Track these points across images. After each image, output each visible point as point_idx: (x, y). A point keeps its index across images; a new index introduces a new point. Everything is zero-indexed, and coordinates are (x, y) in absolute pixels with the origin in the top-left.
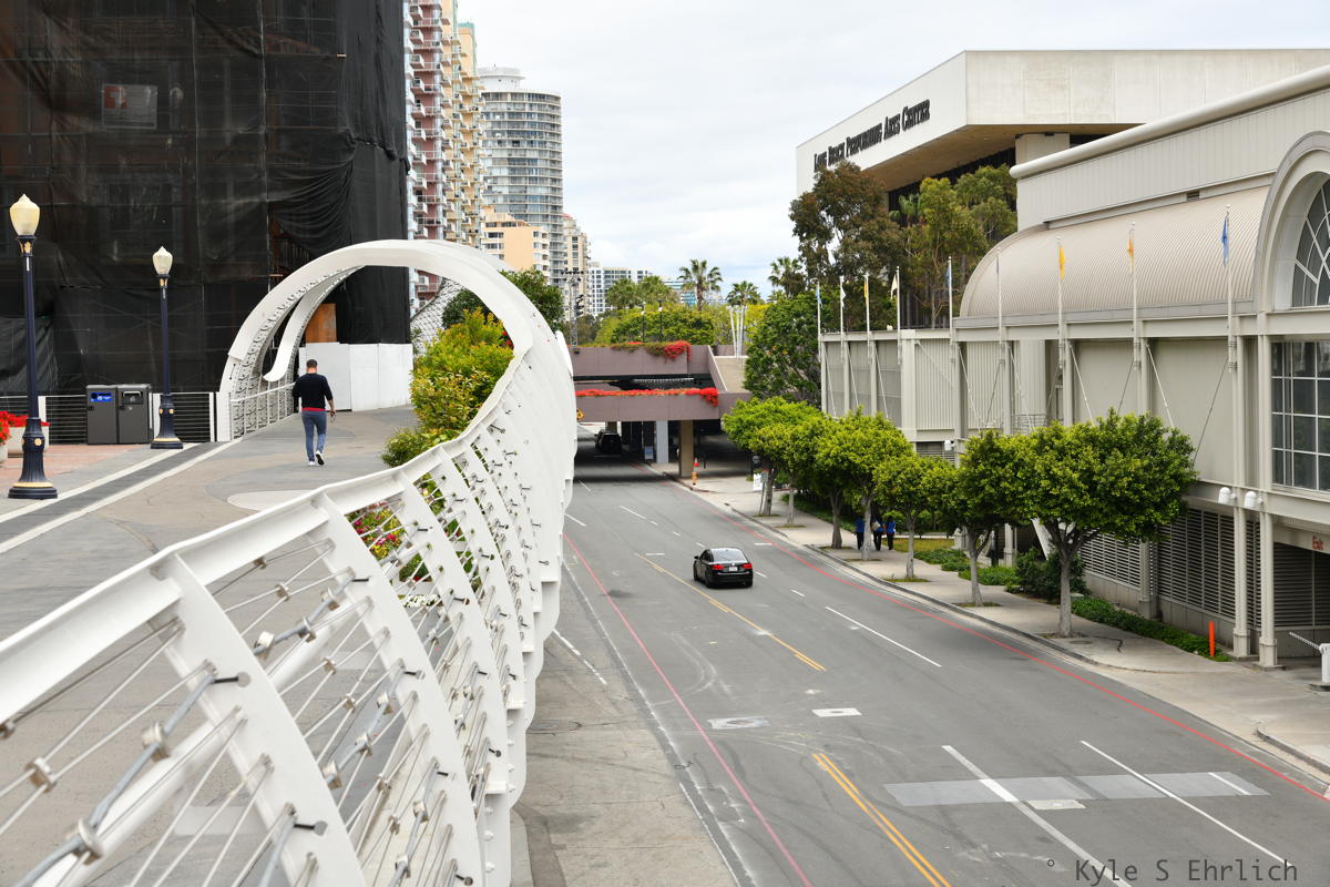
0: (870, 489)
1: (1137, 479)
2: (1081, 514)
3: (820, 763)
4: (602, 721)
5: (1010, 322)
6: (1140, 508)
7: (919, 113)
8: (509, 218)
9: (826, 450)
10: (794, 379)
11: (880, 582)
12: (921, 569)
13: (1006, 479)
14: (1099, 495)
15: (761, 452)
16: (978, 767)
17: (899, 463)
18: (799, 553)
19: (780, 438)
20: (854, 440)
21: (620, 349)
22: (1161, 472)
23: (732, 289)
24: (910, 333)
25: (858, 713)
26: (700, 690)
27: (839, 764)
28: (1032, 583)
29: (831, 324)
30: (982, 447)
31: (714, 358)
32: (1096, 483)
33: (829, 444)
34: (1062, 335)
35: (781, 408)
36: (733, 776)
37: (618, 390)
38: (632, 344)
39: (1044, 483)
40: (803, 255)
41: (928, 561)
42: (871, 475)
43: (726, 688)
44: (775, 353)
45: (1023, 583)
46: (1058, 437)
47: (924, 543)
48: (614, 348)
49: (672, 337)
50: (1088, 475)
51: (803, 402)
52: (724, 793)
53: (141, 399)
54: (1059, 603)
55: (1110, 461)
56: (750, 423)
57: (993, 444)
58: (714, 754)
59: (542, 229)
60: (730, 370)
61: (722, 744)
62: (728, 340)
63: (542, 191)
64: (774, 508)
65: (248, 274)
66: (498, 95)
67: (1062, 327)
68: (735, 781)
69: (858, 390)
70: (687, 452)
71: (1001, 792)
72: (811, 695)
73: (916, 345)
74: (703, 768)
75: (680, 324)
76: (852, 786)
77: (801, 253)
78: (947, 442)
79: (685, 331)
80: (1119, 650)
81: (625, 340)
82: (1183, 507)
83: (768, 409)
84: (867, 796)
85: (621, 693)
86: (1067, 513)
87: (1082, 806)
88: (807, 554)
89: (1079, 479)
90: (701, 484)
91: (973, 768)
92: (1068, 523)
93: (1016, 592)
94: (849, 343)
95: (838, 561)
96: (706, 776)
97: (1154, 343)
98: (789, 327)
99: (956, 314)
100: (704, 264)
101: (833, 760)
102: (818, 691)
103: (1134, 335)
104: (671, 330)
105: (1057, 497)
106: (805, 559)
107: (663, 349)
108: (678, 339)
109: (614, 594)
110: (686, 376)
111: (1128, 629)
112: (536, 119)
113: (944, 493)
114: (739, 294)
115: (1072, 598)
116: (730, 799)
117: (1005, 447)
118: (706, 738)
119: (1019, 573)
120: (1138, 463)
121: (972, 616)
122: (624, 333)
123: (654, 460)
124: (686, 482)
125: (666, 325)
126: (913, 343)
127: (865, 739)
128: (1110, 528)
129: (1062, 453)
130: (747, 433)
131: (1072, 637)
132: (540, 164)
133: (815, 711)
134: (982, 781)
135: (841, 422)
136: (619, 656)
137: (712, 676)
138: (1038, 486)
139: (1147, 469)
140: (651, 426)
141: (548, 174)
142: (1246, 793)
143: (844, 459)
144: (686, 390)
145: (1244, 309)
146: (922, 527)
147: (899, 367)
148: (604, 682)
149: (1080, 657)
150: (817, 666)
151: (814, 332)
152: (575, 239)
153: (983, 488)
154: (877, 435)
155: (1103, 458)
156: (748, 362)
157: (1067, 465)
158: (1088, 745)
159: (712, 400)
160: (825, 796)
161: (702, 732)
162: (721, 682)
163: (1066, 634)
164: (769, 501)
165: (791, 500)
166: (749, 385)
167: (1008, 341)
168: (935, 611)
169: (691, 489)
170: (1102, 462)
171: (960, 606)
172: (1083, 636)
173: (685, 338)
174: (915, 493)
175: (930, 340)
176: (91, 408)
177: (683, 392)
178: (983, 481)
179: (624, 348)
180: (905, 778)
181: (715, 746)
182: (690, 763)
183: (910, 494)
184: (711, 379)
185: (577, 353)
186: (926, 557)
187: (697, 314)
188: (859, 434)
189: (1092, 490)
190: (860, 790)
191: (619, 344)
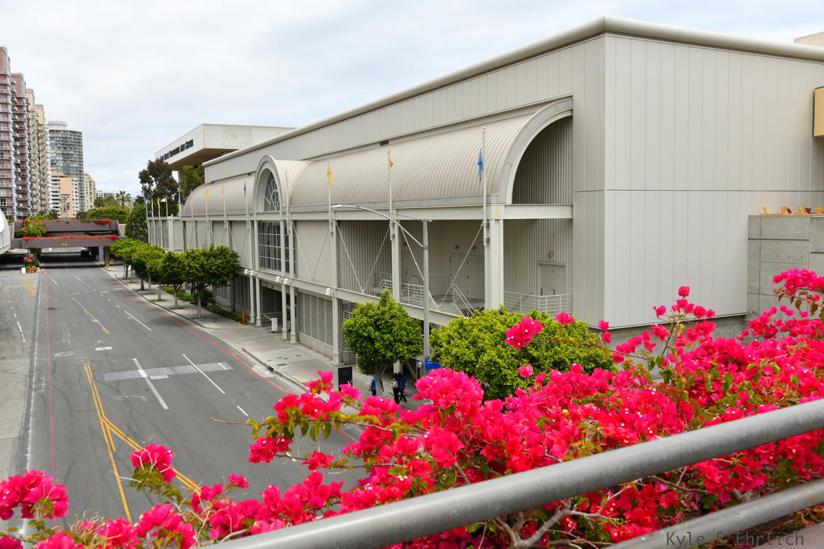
1: (219, 267)
2: (201, 278)
3: (86, 368)
4: (13, 356)
5: (195, 214)
6: (220, 276)
7: (190, 144)
8: (62, 175)
11: (150, 302)
12: (165, 296)
13: (175, 267)
14: (206, 272)
18: (129, 292)
21: (84, 222)
22: (227, 264)
24: (170, 218)
25: (111, 349)
26: (58, 343)
27: (92, 367)
29: (150, 214)
30: (168, 257)
31: (119, 225)
32: (205, 268)
36: (50, 374)
41: (172, 294)
43: (69, 341)
46: (194, 253)
48: (82, 221)
50: (202, 266)
55: (210, 261)
56: (118, 248)
57: (172, 256)
58: (48, 366)
59: (75, 179)
60: (122, 228)
61: (54, 362)
63: (75, 165)
64: (129, 276)
66: (58, 131)
67: (208, 216)
68: (50, 376)
70: (107, 258)
71: (143, 373)
72: (98, 343)
74: (41, 372)
75: (114, 213)
76: (91, 375)
77: (143, 190)
79: (116, 215)
80: (214, 322)
82: (236, 276)
84: (94, 378)
85: (28, 346)
87: (168, 377)
88: (131, 292)
89: (199, 267)
90: (110, 268)
91: (139, 366)
93: (193, 303)
94: (155, 220)
95: (140, 294)
96: (40, 374)
97: (231, 222)
100: (124, 192)
101: (90, 366)
102: (102, 340)
103: (224, 220)
104: (109, 215)
105: (192, 273)
106: (130, 294)
107: (100, 222)
108: (109, 218)
109: (50, 309)
110: (107, 231)
111: (221, 315)
112: (72, 140)
116: (43, 382)
117: (175, 257)
118: (49, 360)
120: (219, 261)
121: (174, 312)
122: (94, 216)
123: (99, 260)
124: (106, 268)
125: (109, 213)
126: (171, 221)
127: (107, 357)
129: (194, 258)
131: (201, 318)
132: (75, 156)
133: (96, 349)
134: (138, 370)
136: (37, 331)
137: (67, 338)
138: (186, 269)
139: (222, 263)
141: (78, 160)
142: (226, 369)
144: (107, 236)
145: (251, 212)
147: (168, 229)
148: (24, 341)
149: (201, 326)
150: (107, 332)
151: (145, 217)
152: (90, 182)
153: (168, 270)
155: (208, 260)
157: (195, 262)
158: (184, 356)
159: (115, 239)
160: (79, 379)
164: (127, 274)
166: (126, 234)
167: (195, 221)
168: (162, 311)
169: (106, 270)
171: (170, 309)
172: (206, 318)
173: (112, 218)
175: (176, 220)
177: (104, 237)
178: (168, 268)
180: (112, 371)
181: (51, 363)
182: (37, 370)
184: (118, 232)
185: (68, 223)
186: (170, 292)
187: (121, 209)
188: (147, 251)
189: (204, 271)
190: (94, 376)
191: (91, 219)
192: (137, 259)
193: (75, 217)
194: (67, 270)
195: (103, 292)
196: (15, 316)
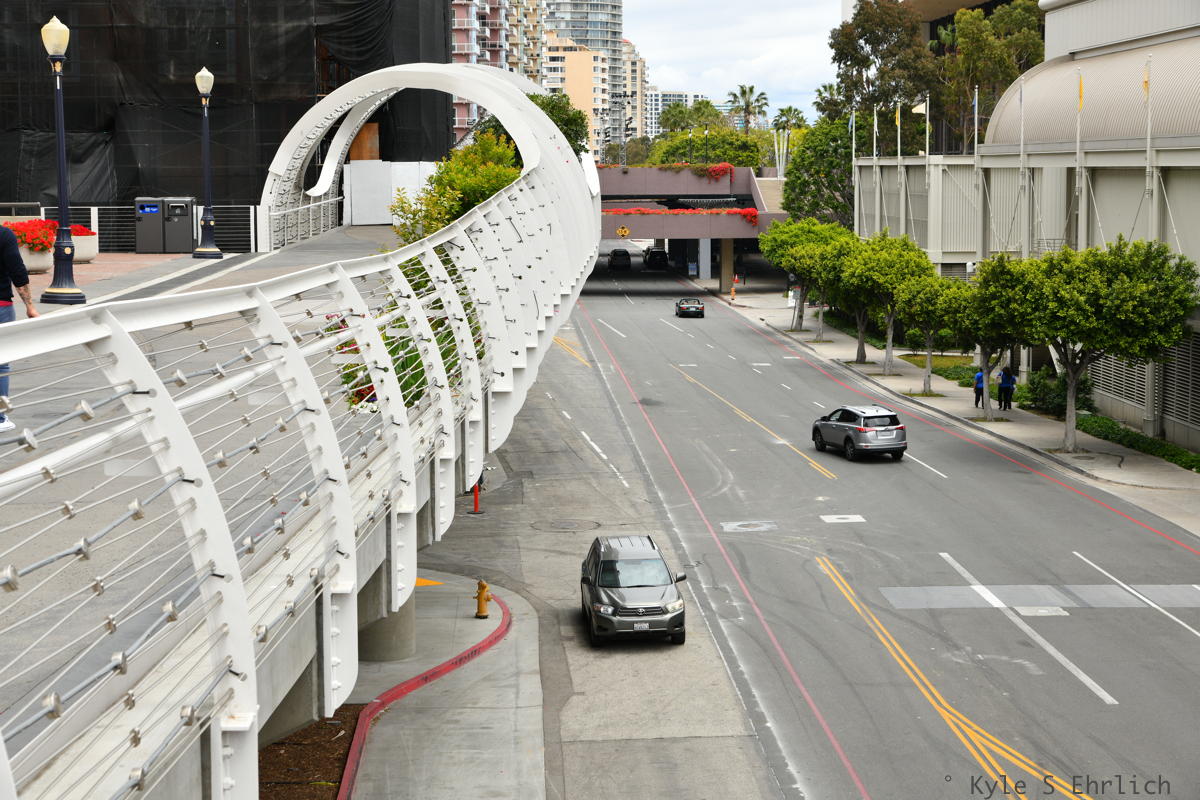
0: (893, 307)
1: (1142, 303)
2: (1086, 335)
3: (822, 567)
4: (621, 522)
6: (1144, 331)
8: (570, 44)
9: (852, 270)
10: (829, 202)
11: (898, 396)
12: (939, 384)
13: (1016, 301)
14: (1104, 318)
15: (793, 270)
16: (971, 573)
17: (918, 283)
19: (811, 258)
20: (879, 260)
21: (666, 170)
22: (1166, 296)
23: (778, 113)
24: (938, 159)
25: (864, 520)
26: (715, 495)
27: (839, 567)
28: (1043, 400)
29: (865, 148)
30: (993, 269)
31: (756, 179)
32: (1102, 306)
33: (855, 264)
34: (1079, 163)
35: (814, 228)
36: (738, 577)
37: (666, 208)
38: (680, 165)
39: (1052, 305)
40: (842, 82)
41: (947, 377)
42: (892, 294)
43: (741, 493)
44: (812, 175)
45: (1034, 400)
46: (1067, 261)
47: (944, 360)
48: (660, 169)
49: (718, 159)
50: (1094, 298)
51: (834, 224)
52: (727, 592)
53: (186, 211)
54: (1064, 420)
55: (1116, 286)
56: (784, 243)
57: (1004, 267)
58: (722, 555)
59: (601, 54)
60: (770, 192)
61: (731, 545)
62: (772, 162)
63: (603, 17)
64: (806, 324)
65: (296, 94)
67: (1080, 155)
68: (740, 581)
69: (888, 213)
70: (727, 269)
71: (988, 596)
72: (821, 502)
73: (944, 171)
74: (710, 567)
75: (727, 146)
76: (848, 587)
77: (839, 80)
78: (969, 264)
79: (731, 153)
80: (1120, 466)
81: (674, 161)
82: (1187, 331)
83: (802, 229)
84: (862, 598)
85: (641, 496)
86: (1073, 334)
87: (1065, 613)
88: (832, 368)
89: (1086, 302)
90: (739, 300)
91: (966, 575)
92: (1075, 343)
93: (1028, 408)
94: (882, 167)
95: (860, 375)
96: (712, 576)
97: (1166, 172)
98: (827, 151)
99: (981, 141)
101: (833, 564)
102: (827, 498)
103: (1147, 164)
104: (718, 152)
105: (1065, 318)
106: (831, 372)
107: (707, 170)
108: (725, 161)
109: (645, 402)
110: (728, 196)
111: (1130, 446)
113: (960, 312)
114: (784, 119)
115: (1077, 415)
116: (732, 597)
117: (1016, 270)
118: (716, 539)
119: (1031, 391)
120: (1144, 287)
121: (982, 430)
122: (673, 154)
123: (697, 276)
124: (726, 297)
125: (714, 148)
126: (941, 168)
128: (1115, 349)
129: (1070, 277)
130: (780, 252)
133: (822, 517)
134: (972, 587)
135: (868, 243)
136: (644, 461)
137: (729, 482)
138: (1046, 308)
139: (1152, 293)
140: (695, 243)
143: (869, 279)
144: (727, 209)
146: (942, 345)
147: (927, 192)
148: (627, 485)
149: (1081, 472)
150: (829, 475)
151: (848, 156)
152: (634, 63)
153: (993, 309)
154: (901, 256)
155: (1110, 282)
156: (786, 184)
157: (1074, 289)
158: (1079, 555)
159: (752, 220)
160: (823, 596)
161: (714, 536)
162: (737, 488)
163: (1070, 449)
164: (801, 317)
165: (821, 316)
166: (787, 206)
167: (1029, 168)
168: (948, 425)
169: (730, 304)
170: (1109, 286)
172: (1087, 452)
173: (731, 160)
174: (934, 312)
175: (957, 165)
176: (139, 219)
177: (724, 211)
178: (994, 302)
179: (670, 169)
180: (899, 581)
181: (724, 548)
182: (699, 562)
183: (928, 313)
184: (752, 200)
186: (945, 373)
187: (743, 137)
188: (884, 254)
189: (1098, 312)
190: (856, 592)
191: (667, 165)
192: (860, 276)
194: (630, 301)
195: (755, 364)
196: (568, 417)
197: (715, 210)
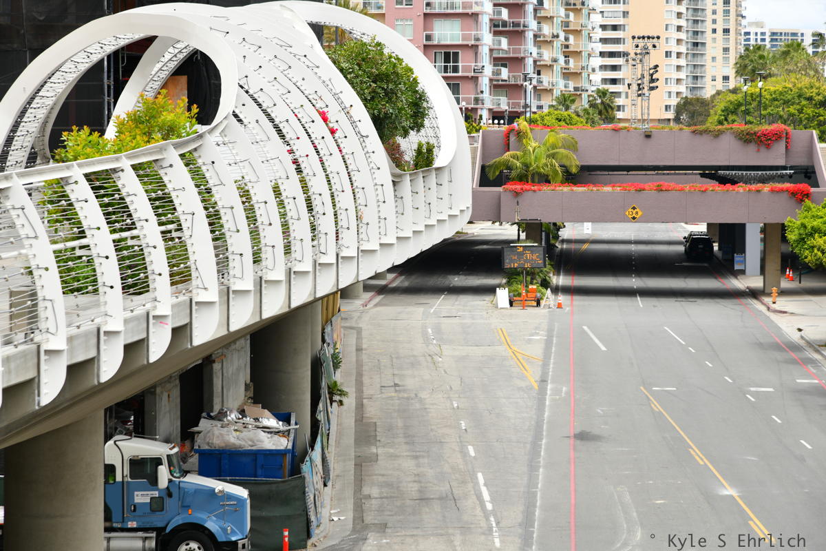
21: (701, 133)
31: (818, 145)
37: (711, 185)
48: (694, 132)
90: (782, 304)
107: (755, 133)
109: (581, 436)
110: (782, 168)
122: (734, 112)
123: (744, 271)
124: (767, 300)
130: (808, 242)
136: (538, 513)
137: (632, 543)
144: (774, 185)
148: (497, 544)
159: (805, 198)
177: (766, 188)
184: (814, 174)
185: (648, 136)
191: (726, 125)
193: (671, 115)
195: (752, 389)
196: (472, 453)
197: (754, 187)
